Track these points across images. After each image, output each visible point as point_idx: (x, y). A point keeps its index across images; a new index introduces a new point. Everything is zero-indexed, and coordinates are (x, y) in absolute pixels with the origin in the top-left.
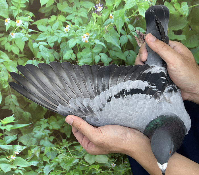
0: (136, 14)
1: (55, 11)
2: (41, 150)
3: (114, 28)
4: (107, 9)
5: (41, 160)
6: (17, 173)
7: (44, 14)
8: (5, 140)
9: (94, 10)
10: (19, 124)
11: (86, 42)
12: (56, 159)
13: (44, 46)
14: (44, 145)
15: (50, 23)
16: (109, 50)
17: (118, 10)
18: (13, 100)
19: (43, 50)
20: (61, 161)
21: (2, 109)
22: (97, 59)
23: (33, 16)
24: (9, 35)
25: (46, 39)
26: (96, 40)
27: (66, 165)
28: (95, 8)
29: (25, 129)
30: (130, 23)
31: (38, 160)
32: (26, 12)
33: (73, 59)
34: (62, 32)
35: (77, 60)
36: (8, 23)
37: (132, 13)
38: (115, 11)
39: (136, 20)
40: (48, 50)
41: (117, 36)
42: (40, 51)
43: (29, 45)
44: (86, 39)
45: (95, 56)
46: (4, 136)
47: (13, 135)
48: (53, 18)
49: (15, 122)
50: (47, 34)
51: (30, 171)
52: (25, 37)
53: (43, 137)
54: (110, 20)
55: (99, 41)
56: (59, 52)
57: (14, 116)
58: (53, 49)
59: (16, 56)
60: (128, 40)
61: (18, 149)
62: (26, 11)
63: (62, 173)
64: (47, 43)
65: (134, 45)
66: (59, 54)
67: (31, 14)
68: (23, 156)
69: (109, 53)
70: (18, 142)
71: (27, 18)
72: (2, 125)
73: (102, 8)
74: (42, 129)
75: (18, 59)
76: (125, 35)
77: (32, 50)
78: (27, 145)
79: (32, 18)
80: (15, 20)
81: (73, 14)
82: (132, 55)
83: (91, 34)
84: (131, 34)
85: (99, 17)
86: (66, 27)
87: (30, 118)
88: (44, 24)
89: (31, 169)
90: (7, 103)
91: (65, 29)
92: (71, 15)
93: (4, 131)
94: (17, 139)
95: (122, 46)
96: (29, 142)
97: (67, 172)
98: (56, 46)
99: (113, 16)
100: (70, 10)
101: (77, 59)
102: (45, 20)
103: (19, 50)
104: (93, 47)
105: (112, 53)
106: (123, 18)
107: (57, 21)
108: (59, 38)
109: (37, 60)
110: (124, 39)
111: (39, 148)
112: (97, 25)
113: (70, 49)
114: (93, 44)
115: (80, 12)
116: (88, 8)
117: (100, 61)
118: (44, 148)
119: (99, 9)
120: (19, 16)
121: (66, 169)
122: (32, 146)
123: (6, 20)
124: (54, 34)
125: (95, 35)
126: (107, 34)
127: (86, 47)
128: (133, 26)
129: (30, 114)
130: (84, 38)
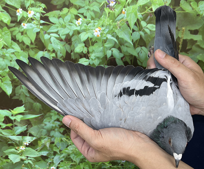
0: (149, 11)
1: (67, 3)
2: (51, 140)
3: (127, 24)
4: (119, 5)
5: (51, 150)
6: (27, 163)
7: (56, 6)
8: (15, 130)
9: (107, 4)
10: (29, 115)
11: (98, 36)
12: (66, 150)
13: (56, 38)
14: (54, 136)
15: (62, 15)
16: (121, 45)
17: (131, 5)
18: (23, 90)
19: (55, 42)
20: (71, 153)
21: (13, 99)
22: (109, 54)
23: (45, 8)
24: (21, 26)
25: (58, 31)
26: (108, 35)
27: (75, 156)
28: (108, 3)
29: (35, 120)
30: (142, 19)
31: (48, 150)
32: (38, 4)
33: (84, 52)
34: (74, 25)
35: (89, 54)
36: (20, 13)
37: (146, 9)
38: (127, 7)
39: (149, 17)
40: (59, 42)
41: (130, 32)
42: (51, 43)
43: (40, 36)
44: (98, 33)
45: (107, 51)
46: (14, 126)
47: (23, 126)
48: (65, 10)
49: (25, 112)
50: (59, 26)
51: (40, 160)
52: (36, 28)
53: (53, 128)
54: (122, 15)
55: (111, 35)
56: (70, 44)
57: (24, 107)
58: (65, 41)
59: (28, 47)
60: (141, 36)
61: (28, 140)
62: (38, 2)
63: (72, 165)
64: (59, 35)
65: (146, 42)
66: (70, 47)
67: (43, 6)
68: (33, 146)
69: (121, 48)
70: (28, 133)
71: (39, 9)
72: (12, 115)
73: (115, 3)
74: (52, 121)
75: (29, 49)
76: (137, 31)
77: (43, 41)
78: (37, 136)
79: (44, 9)
80: (27, 11)
81: (85, 7)
82: (144, 51)
83: (103, 29)
84: (144, 31)
85: (111, 11)
86: (78, 21)
87: (40, 109)
88: (56, 16)
89: (41, 159)
90: (17, 93)
91: (77, 22)
92: (83, 8)
93: (13, 121)
94: (27, 130)
95: (134, 42)
96: (39, 133)
97: (77, 164)
98: (67, 38)
99: (125, 12)
100: (82, 3)
101: (88, 52)
102: (56, 12)
103: (30, 41)
104: (105, 41)
105: (124, 49)
106: (136, 15)
107: (69, 13)
108: (71, 31)
109: (48, 52)
110: (137, 36)
111: (49, 139)
112: (109, 20)
113: (81, 43)
114: (105, 38)
115: (92, 6)
116: (101, 2)
117: (112, 56)
118: (54, 139)
119: (112, 4)
120: (30, 7)
121: (75, 161)
122: (42, 136)
123: (18, 10)
124: (65, 27)
125: (107, 30)
126: (120, 29)
127: (97, 41)
128: (146, 22)
129: (41, 105)
130: (97, 32)
